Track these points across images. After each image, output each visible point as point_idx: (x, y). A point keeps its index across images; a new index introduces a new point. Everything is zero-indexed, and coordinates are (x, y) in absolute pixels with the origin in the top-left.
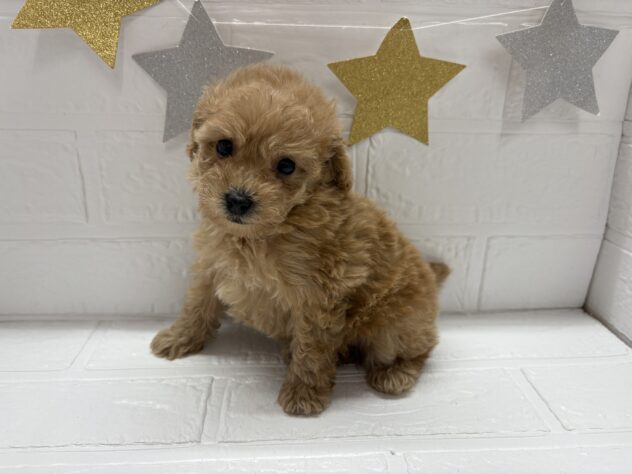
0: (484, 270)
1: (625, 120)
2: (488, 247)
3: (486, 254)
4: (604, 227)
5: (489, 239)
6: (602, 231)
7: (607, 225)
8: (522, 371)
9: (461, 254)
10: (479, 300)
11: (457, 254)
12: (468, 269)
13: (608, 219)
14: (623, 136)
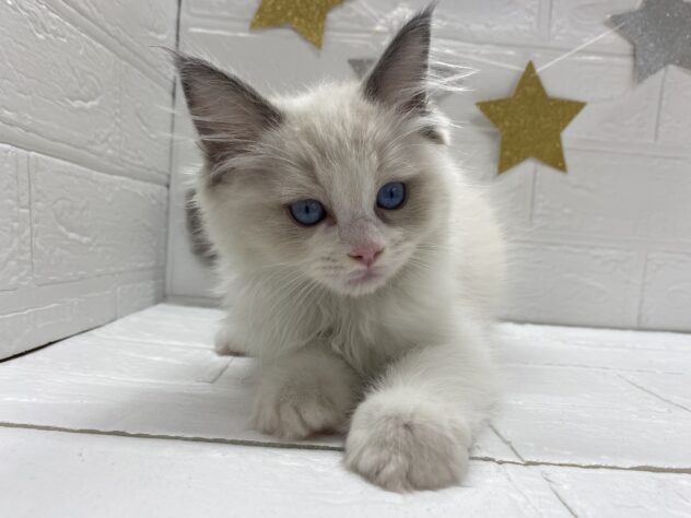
0: (644, 284)
2: (647, 261)
3: (645, 268)
10: (639, 317)
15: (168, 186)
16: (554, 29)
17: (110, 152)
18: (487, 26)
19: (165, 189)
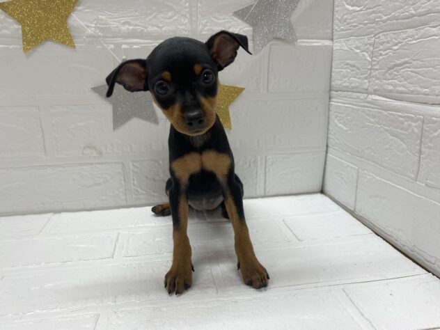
0: (265, 173)
1: (330, 90)
2: (266, 161)
3: (266, 164)
4: (325, 147)
5: (266, 157)
6: (325, 149)
7: (327, 146)
8: (283, 220)
9: (252, 165)
10: (265, 189)
11: (250, 165)
12: (257, 173)
13: (327, 143)
14: (330, 98)
18: (158, 27)
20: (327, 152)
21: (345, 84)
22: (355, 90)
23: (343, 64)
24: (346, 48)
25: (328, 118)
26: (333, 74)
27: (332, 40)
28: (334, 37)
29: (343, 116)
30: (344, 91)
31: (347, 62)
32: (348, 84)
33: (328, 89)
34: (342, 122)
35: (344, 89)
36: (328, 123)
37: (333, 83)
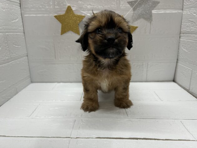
0: (147, 71)
2: (148, 65)
3: (147, 67)
7: (177, 60)
8: (154, 92)
10: (147, 78)
11: (140, 67)
12: (143, 70)
13: (177, 58)
14: (180, 37)
15: (27, 56)
16: (121, 6)
17: (7, 58)
19: (26, 57)
20: (177, 62)
21: (188, 30)
22: (192, 33)
23: (187, 21)
24: (189, 13)
25: (179, 46)
26: (182, 26)
27: (182, 10)
28: (184, 8)
29: (186, 45)
30: (187, 34)
31: (190, 20)
32: (189, 30)
33: (179, 33)
34: (185, 48)
35: (187, 33)
36: (179, 49)
37: (182, 30)
